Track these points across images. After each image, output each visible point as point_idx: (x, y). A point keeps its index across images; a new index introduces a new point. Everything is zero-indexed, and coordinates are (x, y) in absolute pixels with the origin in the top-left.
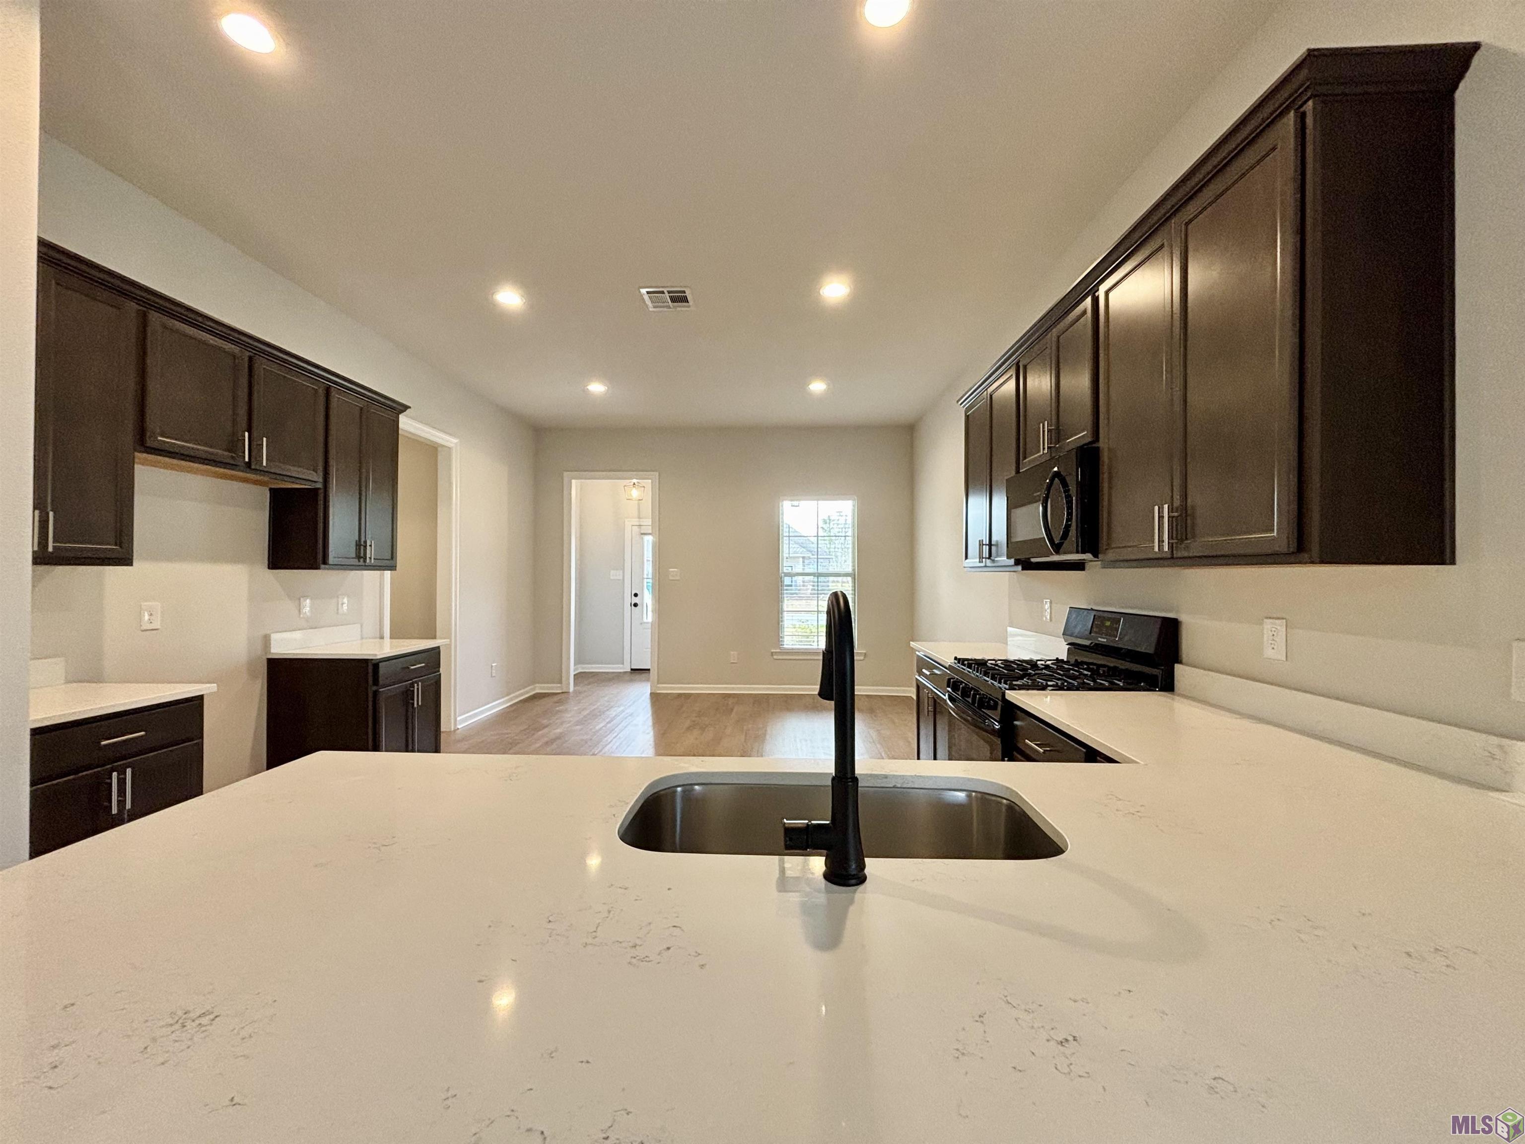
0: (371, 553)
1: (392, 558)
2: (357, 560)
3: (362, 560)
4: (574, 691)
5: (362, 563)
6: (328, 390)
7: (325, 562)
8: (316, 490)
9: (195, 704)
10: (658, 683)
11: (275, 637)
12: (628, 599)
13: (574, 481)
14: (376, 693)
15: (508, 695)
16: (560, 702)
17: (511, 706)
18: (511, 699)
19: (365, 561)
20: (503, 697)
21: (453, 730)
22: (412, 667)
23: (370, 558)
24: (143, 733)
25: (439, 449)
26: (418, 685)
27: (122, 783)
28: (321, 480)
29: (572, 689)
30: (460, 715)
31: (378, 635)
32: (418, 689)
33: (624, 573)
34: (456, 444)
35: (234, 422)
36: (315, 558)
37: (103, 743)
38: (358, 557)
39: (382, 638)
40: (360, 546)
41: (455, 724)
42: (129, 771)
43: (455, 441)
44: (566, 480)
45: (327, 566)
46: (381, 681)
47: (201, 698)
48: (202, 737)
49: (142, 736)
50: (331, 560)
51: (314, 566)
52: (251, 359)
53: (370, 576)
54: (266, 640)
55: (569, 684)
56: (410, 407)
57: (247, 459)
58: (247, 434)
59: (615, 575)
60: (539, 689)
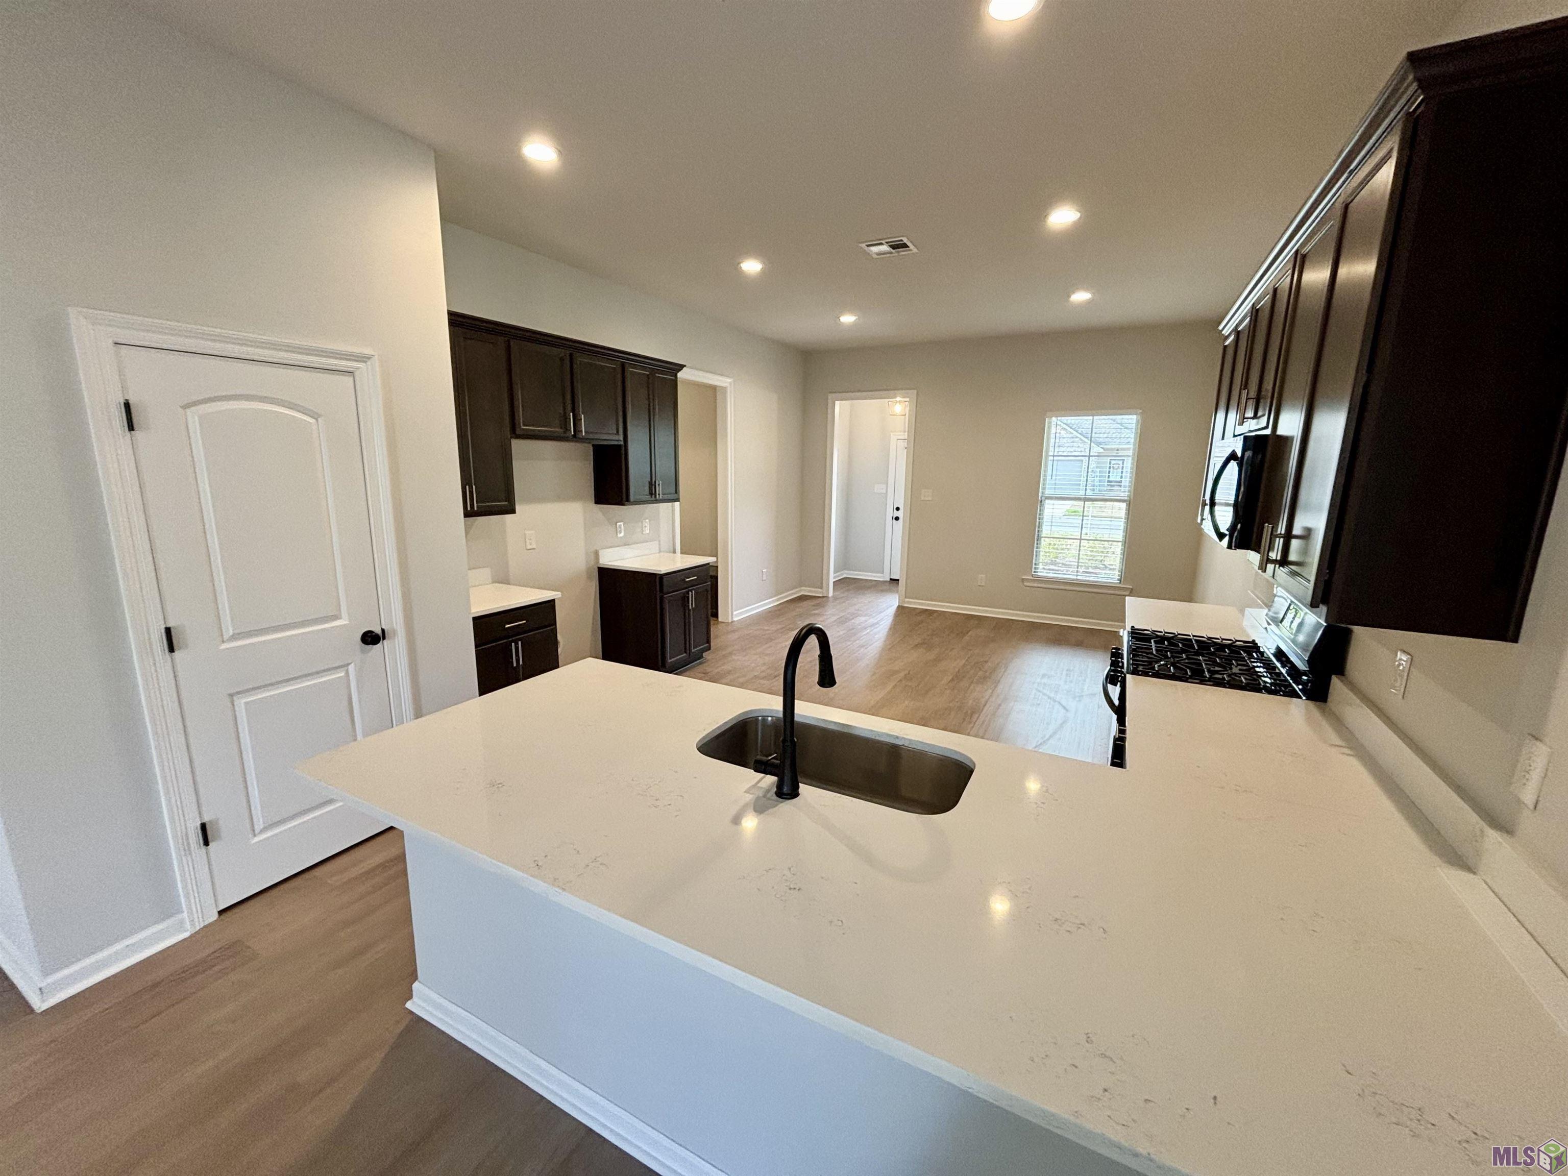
0: (659, 490)
1: (676, 493)
2: (650, 497)
3: (653, 496)
4: (833, 596)
5: (653, 498)
6: (623, 366)
7: (628, 500)
8: (620, 446)
9: (550, 605)
10: (906, 597)
11: (601, 553)
12: (890, 513)
13: (837, 403)
14: (662, 598)
15: (775, 596)
16: (818, 606)
17: (778, 605)
18: (778, 600)
19: (656, 497)
20: (772, 597)
21: (730, 621)
22: (688, 580)
23: (659, 494)
24: (525, 621)
25: (717, 388)
26: (692, 593)
27: (517, 649)
28: (622, 439)
29: (831, 594)
30: (735, 611)
31: (672, 550)
32: (692, 595)
33: (887, 487)
34: (730, 384)
35: (564, 409)
36: (622, 499)
37: (507, 626)
38: (651, 494)
39: (674, 552)
40: (652, 485)
41: (732, 618)
42: (520, 643)
43: (729, 380)
44: (830, 401)
45: (628, 503)
46: (665, 589)
47: (553, 601)
48: (555, 624)
49: (524, 623)
50: (632, 498)
51: (621, 503)
52: (571, 355)
53: (664, 507)
54: (596, 554)
55: (828, 590)
56: (685, 366)
57: (573, 433)
58: (571, 414)
59: (879, 488)
60: (805, 591)
